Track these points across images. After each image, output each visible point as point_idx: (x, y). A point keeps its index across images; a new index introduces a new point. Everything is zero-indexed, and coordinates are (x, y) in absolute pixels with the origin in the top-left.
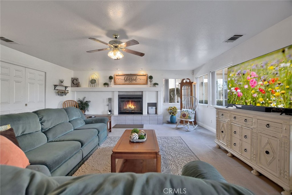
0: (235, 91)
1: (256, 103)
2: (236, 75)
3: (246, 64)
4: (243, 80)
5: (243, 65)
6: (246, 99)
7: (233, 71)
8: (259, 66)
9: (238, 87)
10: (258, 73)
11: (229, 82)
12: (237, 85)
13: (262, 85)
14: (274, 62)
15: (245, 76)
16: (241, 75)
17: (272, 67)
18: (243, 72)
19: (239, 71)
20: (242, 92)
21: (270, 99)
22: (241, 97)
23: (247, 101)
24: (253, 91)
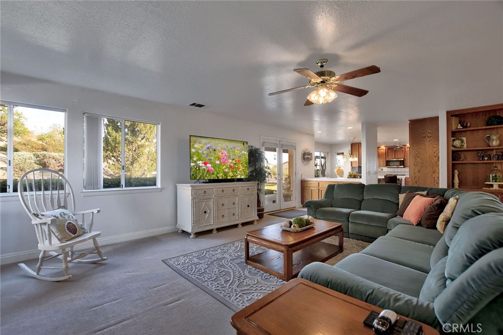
0: (203, 165)
1: (227, 177)
2: (204, 149)
3: (217, 141)
4: (214, 155)
5: (214, 141)
6: (217, 173)
7: (200, 143)
8: (229, 148)
9: (207, 160)
10: (228, 153)
11: (194, 153)
12: (207, 159)
13: (231, 163)
14: (239, 149)
15: (217, 152)
16: (211, 150)
17: (238, 152)
18: (214, 147)
19: (208, 145)
20: (213, 167)
21: (237, 173)
22: (211, 172)
23: (219, 175)
24: (224, 167)
